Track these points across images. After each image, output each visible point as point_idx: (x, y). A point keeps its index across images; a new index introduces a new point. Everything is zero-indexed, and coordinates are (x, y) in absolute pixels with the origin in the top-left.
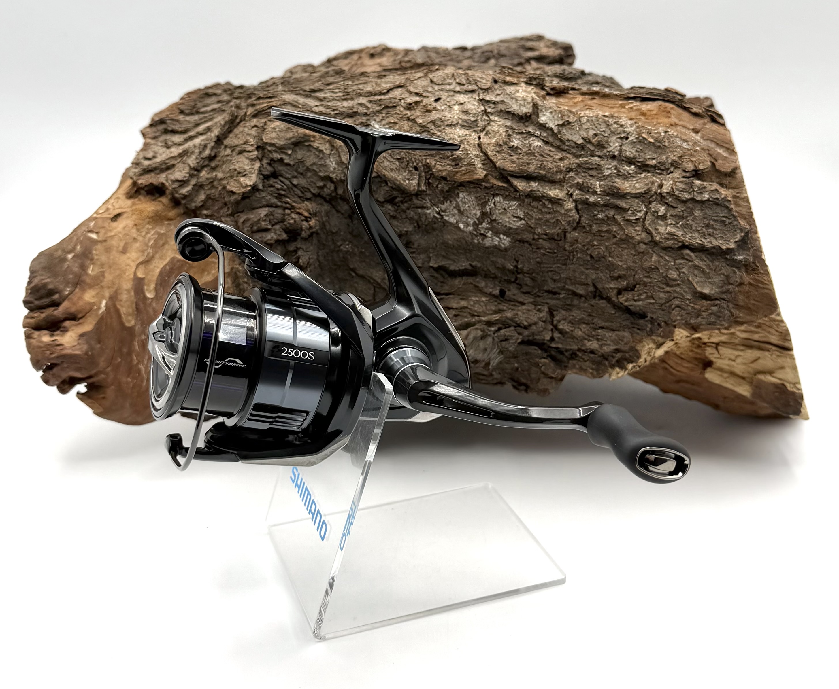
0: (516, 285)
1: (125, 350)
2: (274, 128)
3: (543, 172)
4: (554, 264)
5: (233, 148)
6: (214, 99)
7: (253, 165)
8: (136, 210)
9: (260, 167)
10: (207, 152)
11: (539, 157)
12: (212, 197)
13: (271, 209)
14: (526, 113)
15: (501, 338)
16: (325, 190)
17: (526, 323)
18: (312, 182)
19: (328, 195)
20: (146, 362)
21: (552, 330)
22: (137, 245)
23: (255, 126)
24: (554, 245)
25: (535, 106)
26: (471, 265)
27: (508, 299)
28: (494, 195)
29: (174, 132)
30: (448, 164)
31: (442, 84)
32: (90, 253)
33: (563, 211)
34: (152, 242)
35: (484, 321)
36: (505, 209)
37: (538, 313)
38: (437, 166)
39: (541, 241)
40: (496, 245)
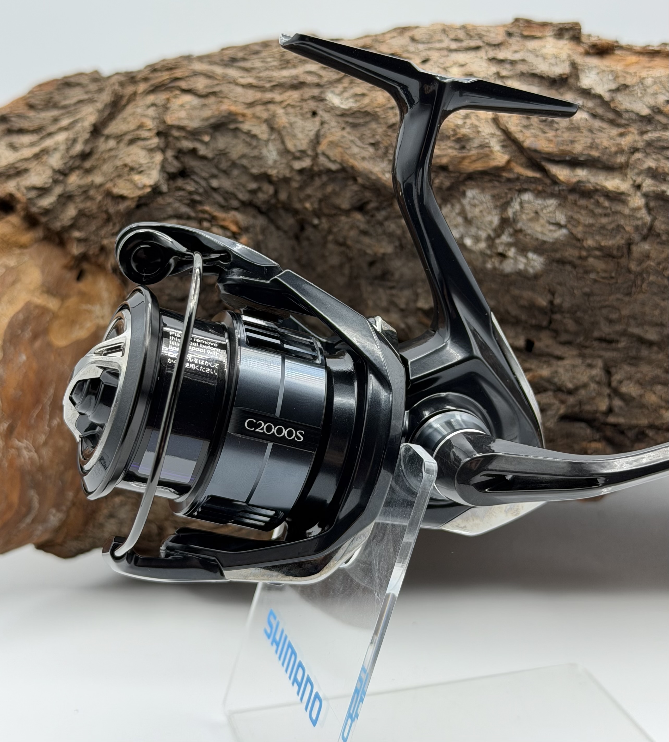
0: (548, 332)
2: (182, 106)
3: (595, 154)
4: (610, 294)
5: (119, 138)
6: (79, 89)
7: (153, 157)
9: (162, 161)
10: (78, 148)
11: (586, 133)
12: (88, 213)
14: (561, 75)
16: (260, 195)
17: (570, 386)
18: (240, 184)
19: (264, 202)
21: (609, 396)
23: (153, 105)
24: (611, 265)
25: (574, 65)
27: (537, 352)
28: (521, 191)
29: (21, 131)
31: (428, 43)
33: (627, 211)
36: (536, 213)
37: (588, 370)
39: (591, 260)
40: (520, 270)
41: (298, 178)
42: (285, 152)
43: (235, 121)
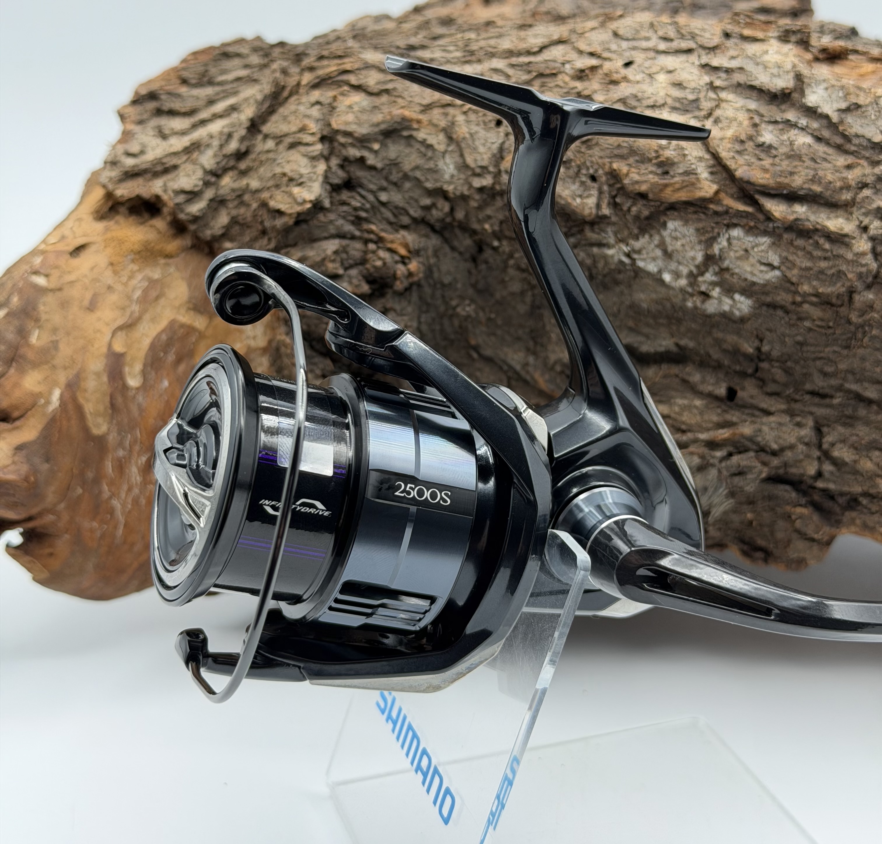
0: (754, 381)
1: (90, 475)
2: (350, 107)
3: (817, 188)
4: (827, 346)
5: (279, 139)
6: (236, 62)
7: (315, 167)
8: (113, 239)
9: (326, 171)
10: (233, 146)
11: (808, 163)
12: (241, 221)
13: (345, 242)
14: (783, 89)
15: (734, 470)
16: (434, 212)
17: (775, 446)
18: (411, 198)
19: (438, 220)
20: (123, 495)
21: (819, 458)
22: (113, 298)
23: (318, 103)
24: (829, 314)
25: (799, 77)
26: (677, 345)
27: (740, 403)
28: (729, 226)
29: (172, 113)
30: (651, 172)
31: (634, 39)
32: (34, 309)
33: (850, 256)
34: (138, 294)
35: (703, 441)
36: (746, 251)
37: (797, 429)
38: (632, 175)
39: (806, 306)
40: (725, 312)
41: (477, 197)
42: (464, 167)
43: (409, 128)
